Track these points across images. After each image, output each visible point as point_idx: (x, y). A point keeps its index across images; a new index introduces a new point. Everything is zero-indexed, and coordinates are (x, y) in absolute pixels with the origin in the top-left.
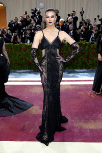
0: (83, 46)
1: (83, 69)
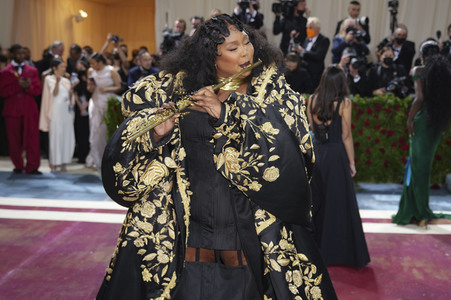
0: (388, 111)
1: (385, 182)
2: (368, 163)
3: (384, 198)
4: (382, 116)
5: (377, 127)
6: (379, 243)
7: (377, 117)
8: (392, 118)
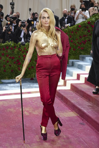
2: (5, 71)
3: (12, 85)
4: (9, 51)
5: (7, 56)
6: (11, 103)
7: (7, 51)
8: (13, 52)
